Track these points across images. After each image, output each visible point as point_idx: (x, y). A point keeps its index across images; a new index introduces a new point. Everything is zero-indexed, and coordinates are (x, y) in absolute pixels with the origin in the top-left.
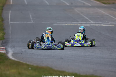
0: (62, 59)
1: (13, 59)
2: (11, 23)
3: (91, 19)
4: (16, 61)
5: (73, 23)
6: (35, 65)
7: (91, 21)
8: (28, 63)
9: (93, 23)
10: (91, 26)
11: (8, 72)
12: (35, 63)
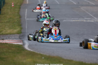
0: (71, 50)
1: (29, 50)
2: (27, 19)
3: (95, 16)
4: (32, 52)
5: (79, 19)
6: (48, 55)
7: (95, 18)
8: (41, 53)
9: (96, 19)
10: (95, 22)
11: (24, 61)
12: (47, 53)
